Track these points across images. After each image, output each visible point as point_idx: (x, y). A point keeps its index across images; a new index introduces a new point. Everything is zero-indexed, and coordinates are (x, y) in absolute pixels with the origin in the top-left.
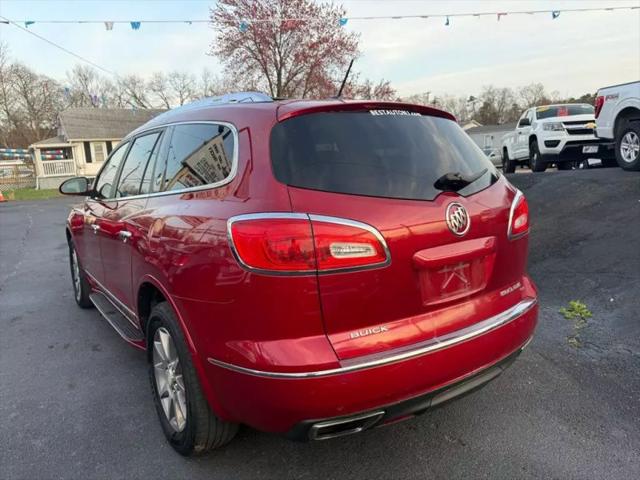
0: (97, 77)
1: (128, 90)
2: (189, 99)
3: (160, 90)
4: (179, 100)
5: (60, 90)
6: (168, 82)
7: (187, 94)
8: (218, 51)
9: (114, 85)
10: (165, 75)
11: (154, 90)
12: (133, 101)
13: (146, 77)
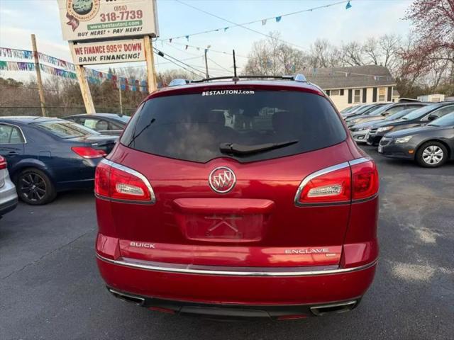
0: (330, 46)
1: (348, 53)
2: (394, 55)
3: (371, 51)
4: (385, 57)
5: (305, 58)
6: (378, 44)
7: (392, 51)
8: (411, 15)
9: (339, 50)
10: (377, 38)
11: (367, 51)
12: (351, 61)
13: (363, 42)
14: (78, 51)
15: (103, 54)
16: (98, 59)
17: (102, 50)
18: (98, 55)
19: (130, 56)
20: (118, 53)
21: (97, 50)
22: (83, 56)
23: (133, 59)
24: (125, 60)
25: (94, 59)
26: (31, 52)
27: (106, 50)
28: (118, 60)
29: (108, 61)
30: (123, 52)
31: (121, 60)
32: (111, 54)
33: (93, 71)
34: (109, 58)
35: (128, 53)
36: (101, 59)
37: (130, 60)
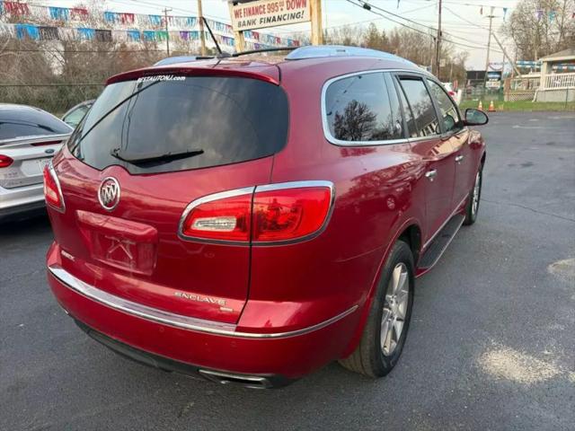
14: (237, 14)
15: (263, 16)
16: (258, 22)
17: (262, 10)
18: (258, 17)
19: (293, 16)
20: (280, 13)
21: (257, 11)
22: (242, 20)
23: (296, 20)
24: (287, 22)
25: (254, 22)
26: (195, 18)
27: (266, 11)
28: (279, 23)
29: (269, 24)
30: (285, 11)
31: (282, 22)
32: (271, 15)
33: (269, 36)
34: (269, 20)
35: (291, 11)
36: (261, 22)
37: (292, 21)
